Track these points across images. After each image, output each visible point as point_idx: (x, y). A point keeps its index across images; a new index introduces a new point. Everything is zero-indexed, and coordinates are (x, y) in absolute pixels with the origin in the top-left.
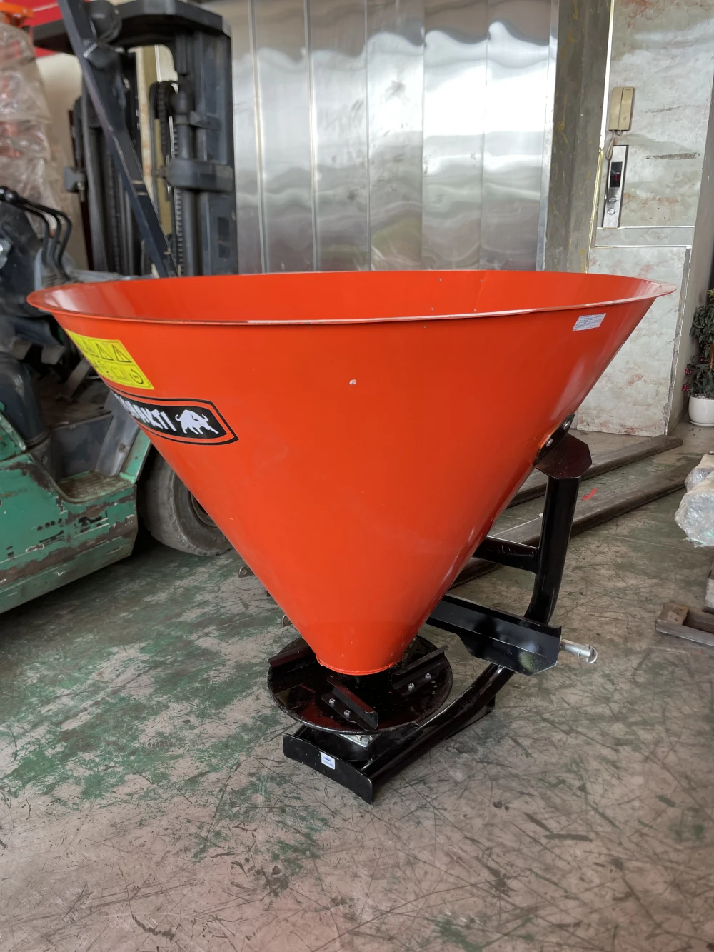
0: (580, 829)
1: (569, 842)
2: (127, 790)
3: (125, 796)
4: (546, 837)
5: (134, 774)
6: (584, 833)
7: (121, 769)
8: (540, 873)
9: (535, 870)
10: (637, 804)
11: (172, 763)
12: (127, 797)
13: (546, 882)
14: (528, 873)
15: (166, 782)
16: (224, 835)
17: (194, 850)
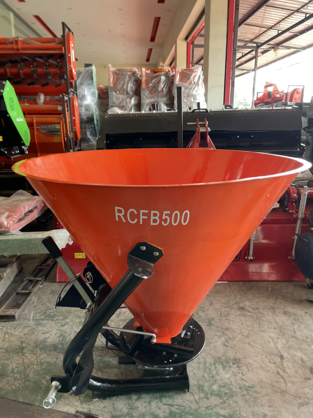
16: (239, 386)
17: (253, 390)
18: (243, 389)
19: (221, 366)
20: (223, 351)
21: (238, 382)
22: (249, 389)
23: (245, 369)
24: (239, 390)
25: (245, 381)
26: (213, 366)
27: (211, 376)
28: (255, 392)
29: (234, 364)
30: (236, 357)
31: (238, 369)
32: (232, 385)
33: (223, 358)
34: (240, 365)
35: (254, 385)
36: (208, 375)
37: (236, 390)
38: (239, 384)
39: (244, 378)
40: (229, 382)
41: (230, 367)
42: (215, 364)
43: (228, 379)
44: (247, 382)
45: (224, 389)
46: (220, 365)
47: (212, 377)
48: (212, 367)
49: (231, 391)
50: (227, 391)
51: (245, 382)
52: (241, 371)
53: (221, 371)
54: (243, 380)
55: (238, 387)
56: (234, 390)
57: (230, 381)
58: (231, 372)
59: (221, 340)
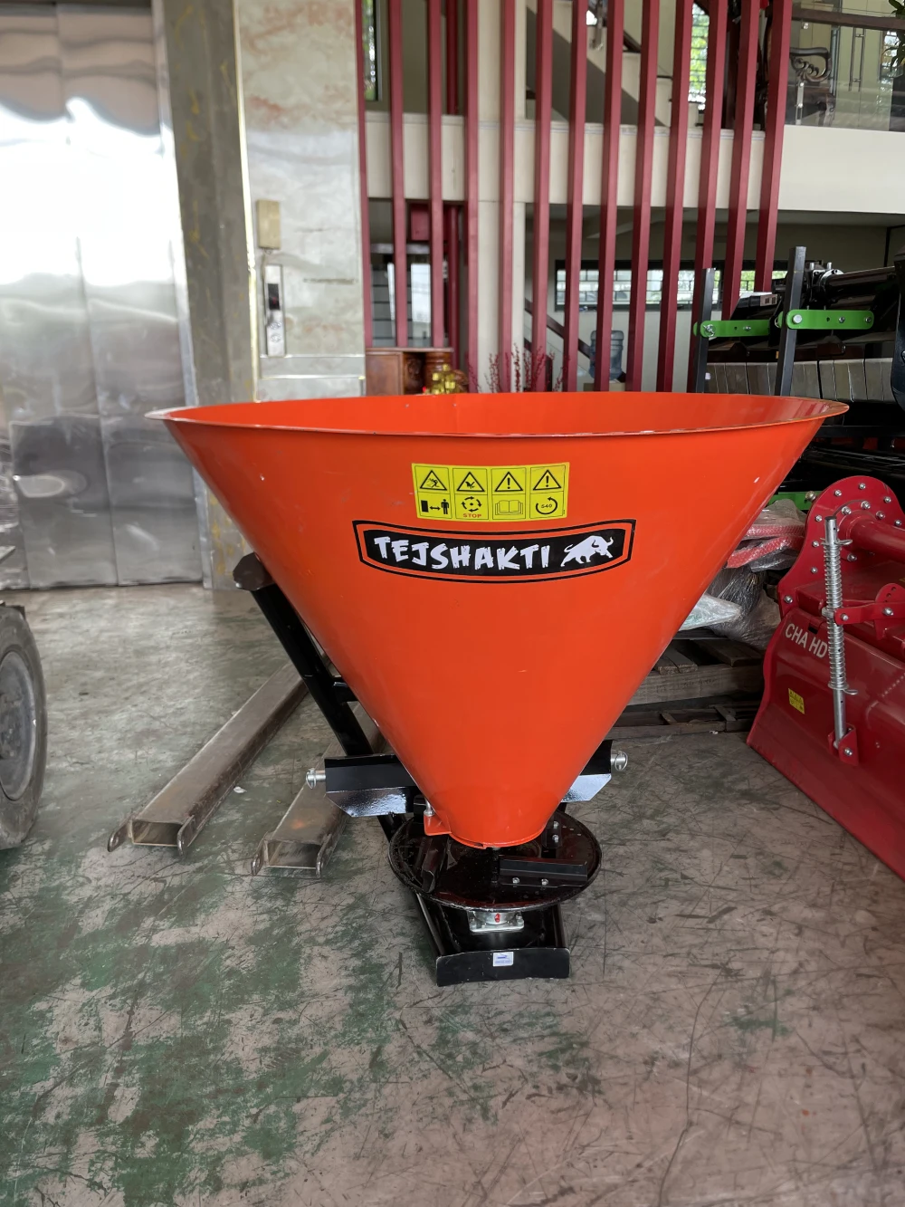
0: (720, 905)
1: (726, 917)
2: (316, 1120)
3: (324, 1126)
4: (709, 922)
5: (298, 1101)
6: (725, 906)
7: (272, 1109)
8: (739, 948)
9: (733, 948)
10: (726, 868)
11: (324, 1065)
12: (329, 1126)
13: (749, 952)
14: (732, 953)
15: (348, 1084)
16: (483, 1084)
17: (477, 1115)
18: (472, 1093)
19: (551, 1048)
20: (620, 1052)
21: (499, 1083)
22: (478, 1107)
23: (559, 1101)
24: (470, 1084)
25: (508, 1100)
26: (546, 1032)
27: (505, 1026)
28: (470, 1120)
29: (574, 1078)
30: (603, 1084)
31: (554, 1086)
32: (484, 1070)
33: (587, 1053)
34: (575, 1092)
35: (497, 1120)
36: (509, 1022)
37: (466, 1079)
38: (491, 1085)
39: (519, 1098)
40: (494, 1064)
41: (556, 1068)
42: (554, 1034)
43: (505, 1061)
44: (505, 1104)
45: (468, 1054)
46: (556, 1046)
47: (505, 1030)
48: (539, 1029)
49: (463, 1068)
50: (460, 1058)
51: (501, 1099)
52: (545, 1092)
53: (530, 1048)
54: (512, 1095)
55: (480, 1081)
56: (467, 1075)
57: (498, 1066)
58: (535, 1069)
59: (676, 1051)
